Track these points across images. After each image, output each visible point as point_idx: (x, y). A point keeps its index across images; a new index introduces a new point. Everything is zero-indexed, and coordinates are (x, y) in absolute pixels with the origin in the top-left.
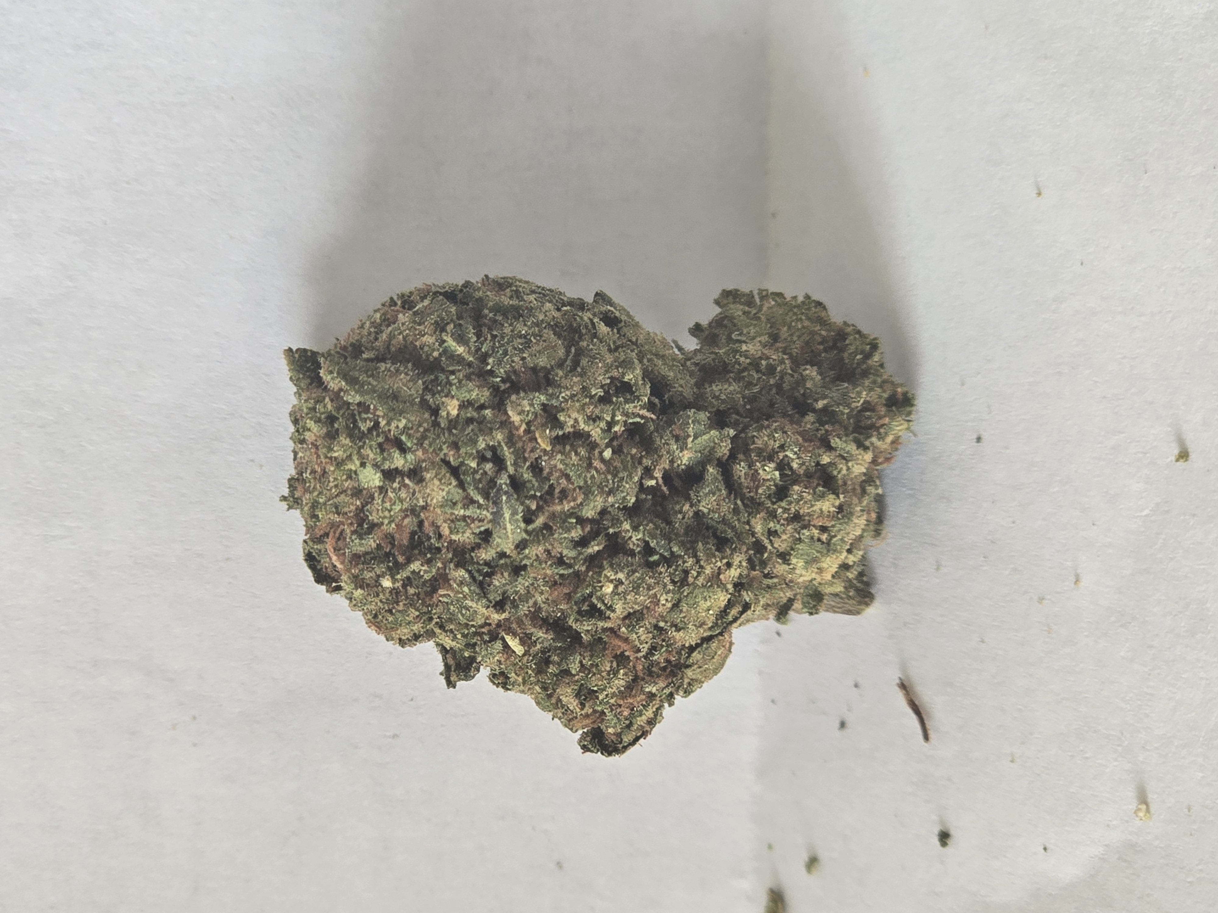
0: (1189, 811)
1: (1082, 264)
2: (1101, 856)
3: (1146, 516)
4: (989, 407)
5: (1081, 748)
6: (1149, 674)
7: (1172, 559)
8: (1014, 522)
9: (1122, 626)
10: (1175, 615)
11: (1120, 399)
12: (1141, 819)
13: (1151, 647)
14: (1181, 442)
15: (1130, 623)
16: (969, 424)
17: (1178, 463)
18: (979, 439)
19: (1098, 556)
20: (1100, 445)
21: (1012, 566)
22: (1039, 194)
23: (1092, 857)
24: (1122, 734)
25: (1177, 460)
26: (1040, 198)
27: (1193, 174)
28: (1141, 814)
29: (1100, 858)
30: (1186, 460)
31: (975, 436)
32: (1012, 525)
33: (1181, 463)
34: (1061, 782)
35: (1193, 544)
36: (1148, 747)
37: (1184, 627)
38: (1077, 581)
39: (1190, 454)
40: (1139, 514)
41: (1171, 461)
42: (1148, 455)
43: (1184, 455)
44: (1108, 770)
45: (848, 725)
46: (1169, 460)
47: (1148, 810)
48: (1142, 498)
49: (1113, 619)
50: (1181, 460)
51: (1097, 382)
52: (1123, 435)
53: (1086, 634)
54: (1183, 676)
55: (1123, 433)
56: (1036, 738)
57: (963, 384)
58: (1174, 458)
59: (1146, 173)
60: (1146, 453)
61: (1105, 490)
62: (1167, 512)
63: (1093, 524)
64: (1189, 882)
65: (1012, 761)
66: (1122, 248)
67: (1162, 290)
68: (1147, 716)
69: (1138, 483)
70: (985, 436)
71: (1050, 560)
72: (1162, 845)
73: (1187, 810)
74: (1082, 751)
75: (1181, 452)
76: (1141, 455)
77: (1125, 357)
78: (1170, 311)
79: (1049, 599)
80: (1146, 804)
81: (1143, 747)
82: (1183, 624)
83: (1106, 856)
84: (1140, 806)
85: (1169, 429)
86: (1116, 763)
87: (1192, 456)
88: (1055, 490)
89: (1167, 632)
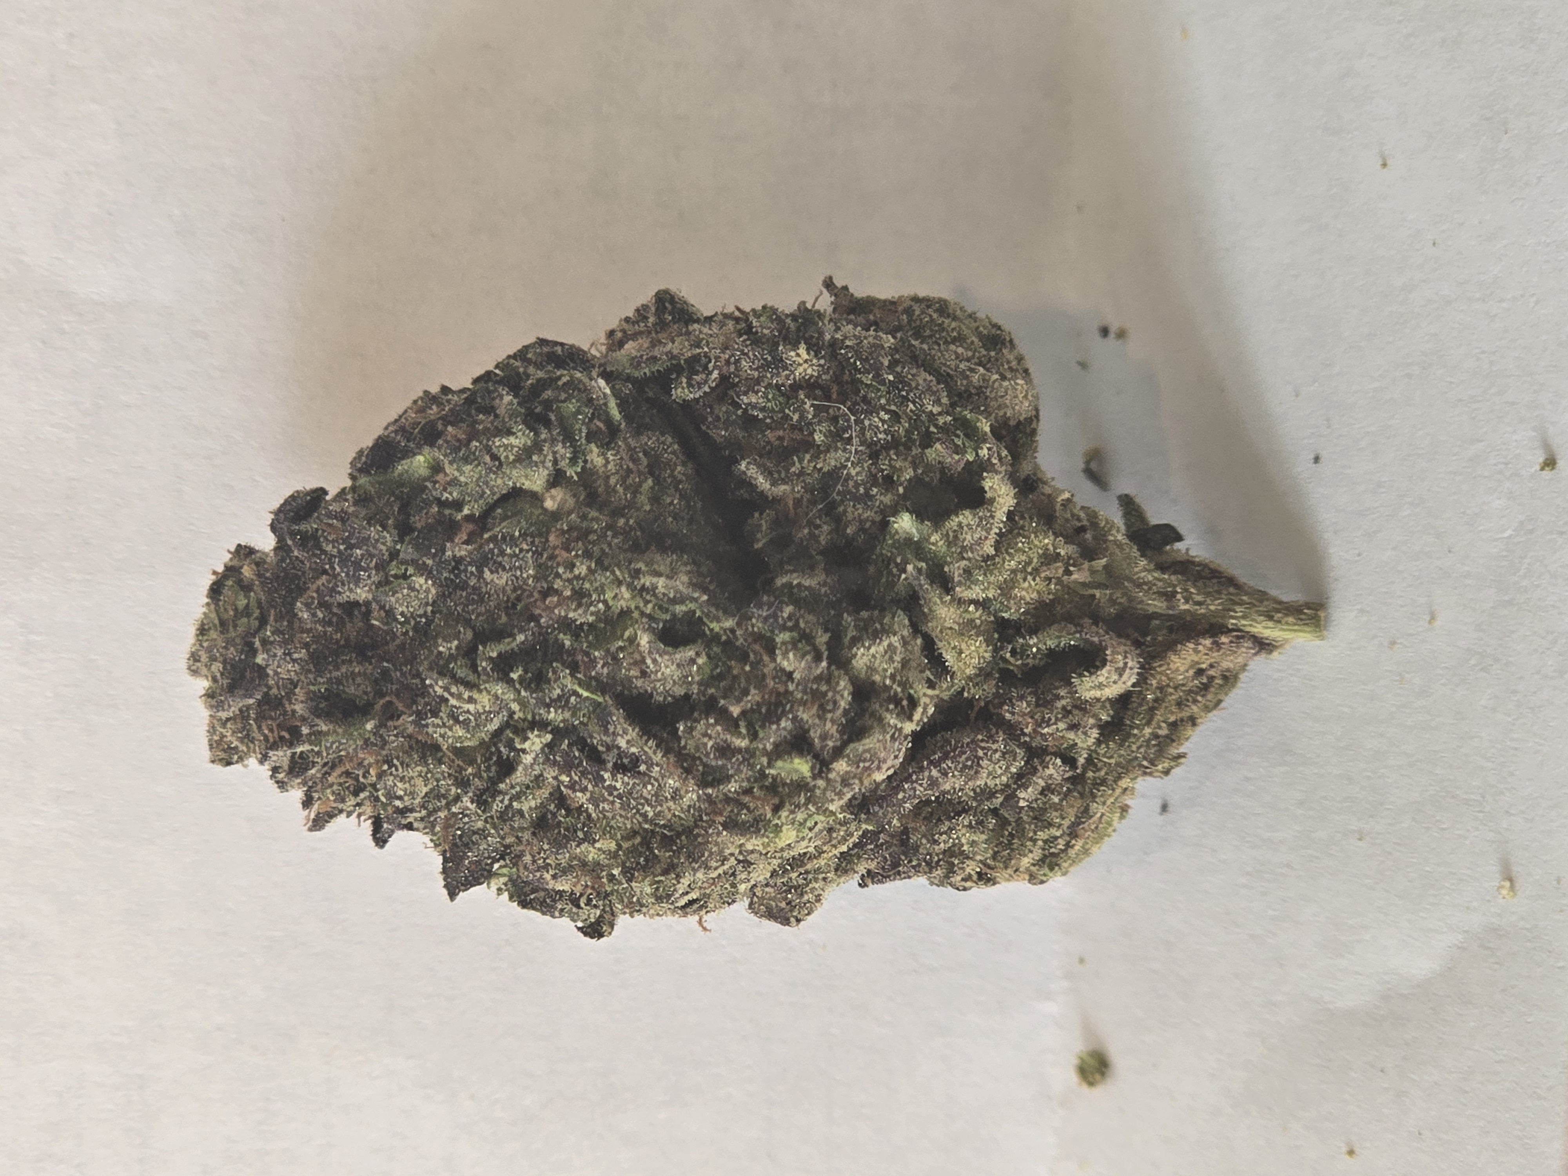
0: (1559, 883)
1: (1434, 244)
2: (1460, 945)
3: (1510, 537)
4: (1328, 420)
5: (1438, 818)
6: (1514, 725)
7: (1538, 586)
8: (1359, 555)
9: (1482, 670)
10: (1543, 653)
11: (1479, 401)
12: (1504, 898)
13: (1514, 692)
14: (1547, 446)
15: (1492, 665)
16: (1306, 441)
17: (1544, 472)
18: (1317, 459)
19: (1455, 589)
20: (1455, 458)
21: (1359, 607)
22: (1384, 165)
23: (1450, 947)
24: (1484, 797)
25: (1542, 469)
26: (1385, 170)
27: (1560, 130)
28: (1504, 892)
29: (1459, 948)
30: (1553, 469)
31: (1312, 456)
32: (1357, 558)
33: (1547, 473)
34: (1414, 860)
35: (1561, 566)
36: (1512, 812)
37: (1552, 666)
38: (1433, 618)
39: (1558, 461)
40: (1500, 536)
41: (1536, 471)
42: (1510, 466)
43: (1550, 463)
44: (1467, 842)
45: (1170, 809)
46: (1533, 470)
47: (1512, 888)
48: (1503, 517)
49: (1472, 662)
50: (1547, 468)
51: (1451, 382)
52: (1482, 444)
53: (1443, 681)
54: (1551, 724)
55: (1482, 441)
56: (1388, 809)
57: (1297, 395)
58: (1538, 467)
59: (1506, 133)
60: (1507, 464)
61: (1462, 510)
62: (1531, 532)
63: (1450, 551)
64: (1559, 968)
65: (1360, 839)
66: (1480, 223)
67: (1524, 269)
68: (1512, 774)
69: (1500, 499)
70: (1324, 455)
71: (1401, 597)
72: (1528, 926)
73: (1555, 882)
74: (1438, 821)
75: (1547, 459)
76: (1502, 466)
77: (1483, 352)
78: (1534, 294)
79: (1401, 643)
80: (1511, 880)
81: (1507, 812)
82: (1550, 663)
83: (1465, 945)
84: (1503, 883)
85: (1534, 434)
86: (1476, 833)
87: (1560, 464)
88: (1406, 513)
89: (1532, 674)
